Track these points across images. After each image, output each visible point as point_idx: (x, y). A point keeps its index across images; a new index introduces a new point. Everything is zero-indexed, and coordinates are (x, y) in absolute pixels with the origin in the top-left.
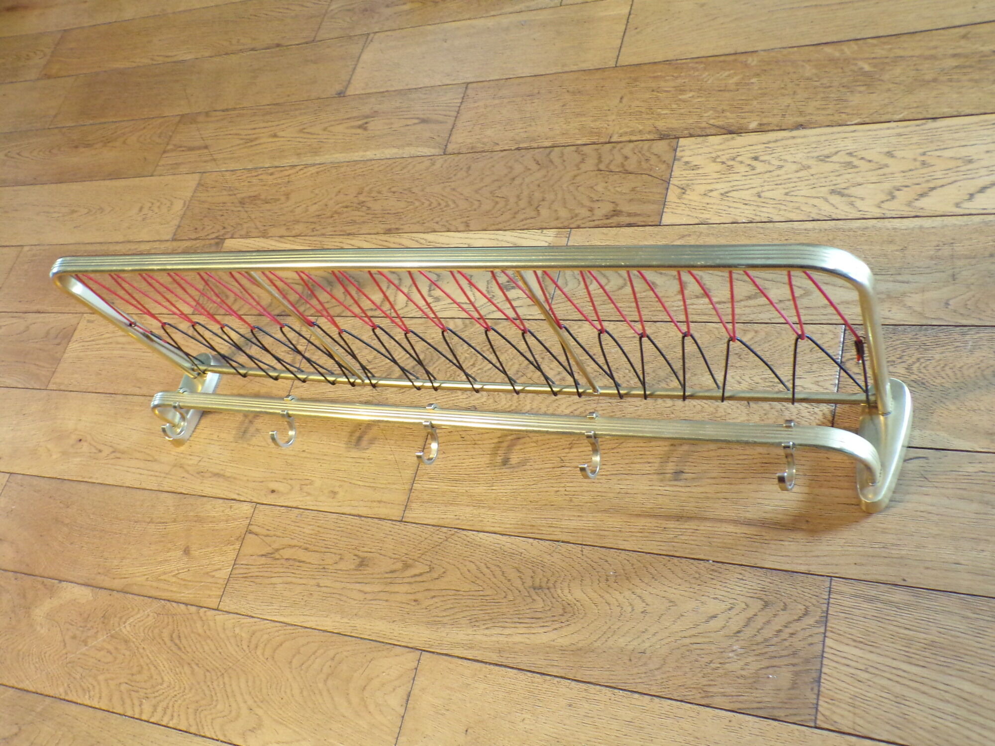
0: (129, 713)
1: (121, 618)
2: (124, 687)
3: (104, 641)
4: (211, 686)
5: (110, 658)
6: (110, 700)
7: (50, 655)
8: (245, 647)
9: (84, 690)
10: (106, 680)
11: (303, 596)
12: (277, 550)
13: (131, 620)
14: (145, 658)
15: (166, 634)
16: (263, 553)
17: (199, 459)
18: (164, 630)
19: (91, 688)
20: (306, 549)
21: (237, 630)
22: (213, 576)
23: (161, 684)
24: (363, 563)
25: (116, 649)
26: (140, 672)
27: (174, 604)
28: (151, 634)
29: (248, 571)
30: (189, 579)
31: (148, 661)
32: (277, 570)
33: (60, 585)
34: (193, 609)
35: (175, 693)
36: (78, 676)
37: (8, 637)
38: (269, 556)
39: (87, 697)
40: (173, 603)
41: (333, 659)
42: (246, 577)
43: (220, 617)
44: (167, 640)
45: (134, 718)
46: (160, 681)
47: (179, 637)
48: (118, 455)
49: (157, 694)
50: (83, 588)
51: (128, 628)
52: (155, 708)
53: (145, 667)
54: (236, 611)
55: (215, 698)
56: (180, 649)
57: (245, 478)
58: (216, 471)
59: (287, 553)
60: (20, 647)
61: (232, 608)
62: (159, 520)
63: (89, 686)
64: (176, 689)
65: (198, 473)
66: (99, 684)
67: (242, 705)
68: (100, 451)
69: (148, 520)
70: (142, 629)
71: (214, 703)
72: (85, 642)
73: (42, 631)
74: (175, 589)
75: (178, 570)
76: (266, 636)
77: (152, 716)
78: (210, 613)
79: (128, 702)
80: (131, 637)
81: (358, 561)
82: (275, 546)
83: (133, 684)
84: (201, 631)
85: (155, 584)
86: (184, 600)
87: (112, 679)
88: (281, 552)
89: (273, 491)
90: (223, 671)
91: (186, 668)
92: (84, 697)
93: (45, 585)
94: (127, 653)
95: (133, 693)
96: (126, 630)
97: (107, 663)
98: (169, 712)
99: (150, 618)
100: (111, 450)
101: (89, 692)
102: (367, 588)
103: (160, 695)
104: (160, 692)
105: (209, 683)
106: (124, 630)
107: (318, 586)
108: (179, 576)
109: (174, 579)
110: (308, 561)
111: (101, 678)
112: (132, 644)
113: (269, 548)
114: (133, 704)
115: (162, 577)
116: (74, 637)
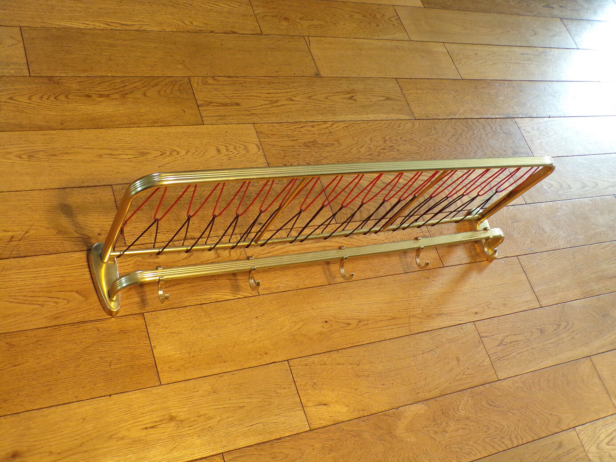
0: (501, 449)
1: (454, 409)
2: (487, 440)
3: (455, 425)
4: (526, 415)
5: (467, 432)
6: (486, 450)
7: (430, 449)
8: (526, 390)
9: (467, 454)
10: (475, 442)
11: (531, 356)
12: (502, 340)
13: (460, 407)
14: (485, 421)
15: (484, 403)
16: (497, 344)
17: (421, 309)
18: (482, 403)
19: (470, 450)
20: (514, 334)
21: (516, 385)
22: (483, 366)
23: (504, 428)
24: (542, 331)
25: (466, 425)
26: (488, 429)
27: (476, 388)
28: (477, 408)
29: (497, 356)
30: (472, 372)
31: (488, 421)
32: (510, 350)
33: (399, 410)
34: (487, 386)
35: (514, 428)
36: (458, 450)
37: (392, 455)
38: (501, 345)
39: (472, 456)
40: (474, 388)
41: (564, 376)
42: (499, 359)
43: (503, 383)
44: (488, 407)
45: (505, 450)
46: (502, 427)
47: (493, 402)
48: (366, 322)
49: (506, 433)
50: (415, 405)
51: (463, 412)
52: (511, 439)
53: (489, 425)
54: (508, 377)
55: (533, 419)
56: (498, 407)
57: (456, 311)
58: (438, 312)
59: (508, 340)
60: (406, 455)
61: (505, 376)
62: (428, 350)
63: (469, 450)
64: (513, 425)
65: (428, 317)
66: (473, 446)
67: (546, 415)
68: (349, 324)
69: (421, 352)
70: (470, 408)
71: (535, 421)
72: (445, 431)
73: (412, 440)
74: (470, 381)
75: (462, 371)
76: (530, 381)
77: (513, 444)
78: (497, 383)
79: (495, 445)
80: (469, 415)
81: (539, 331)
82: (500, 339)
83: (490, 436)
84: (500, 394)
85: (458, 383)
86: (479, 384)
87: (478, 440)
88: (505, 340)
89: (476, 313)
90: (526, 406)
91: (509, 414)
92: (471, 456)
93: (389, 415)
94: (474, 424)
95: (494, 440)
96: (463, 413)
97: (468, 434)
98: (518, 437)
99: (470, 401)
100: (357, 321)
101: (471, 453)
102: (552, 341)
103: (508, 433)
104: (507, 431)
105: (525, 414)
106: (460, 414)
107: (533, 349)
108: (465, 373)
109: (465, 377)
110: (519, 340)
111: (471, 443)
112: (472, 418)
113: (498, 341)
114: (499, 445)
115: (458, 378)
116: (436, 433)
